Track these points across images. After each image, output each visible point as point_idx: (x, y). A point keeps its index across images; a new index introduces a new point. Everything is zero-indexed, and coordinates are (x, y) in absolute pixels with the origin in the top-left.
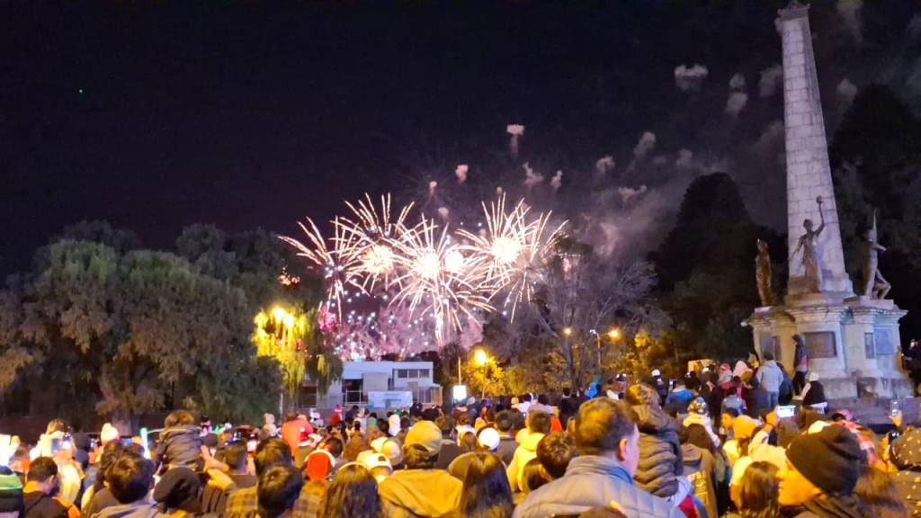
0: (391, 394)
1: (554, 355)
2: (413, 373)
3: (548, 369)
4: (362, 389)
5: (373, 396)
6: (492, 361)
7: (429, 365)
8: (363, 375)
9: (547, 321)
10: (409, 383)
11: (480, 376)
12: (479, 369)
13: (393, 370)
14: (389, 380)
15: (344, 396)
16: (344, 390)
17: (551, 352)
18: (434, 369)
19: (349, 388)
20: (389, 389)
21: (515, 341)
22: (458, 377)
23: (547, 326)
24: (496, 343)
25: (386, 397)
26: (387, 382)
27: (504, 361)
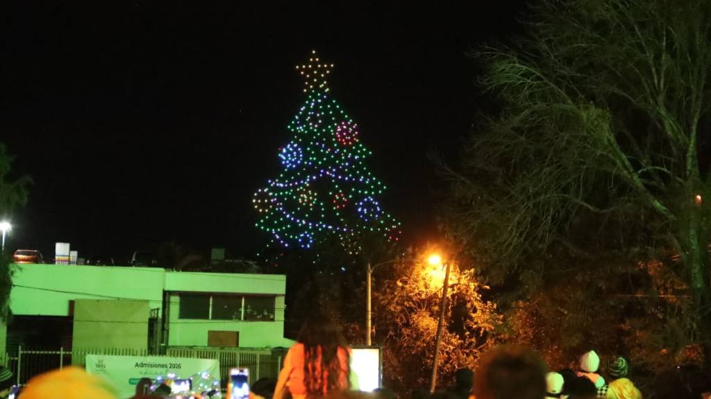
0: (158, 369)
1: (654, 267)
2: (226, 305)
3: (632, 310)
4: (69, 347)
5: (100, 365)
6: (464, 281)
7: (274, 284)
8: (72, 304)
9: (636, 165)
10: (215, 338)
11: (427, 322)
12: (428, 303)
13: (167, 294)
14: (152, 322)
15: (13, 365)
16: (11, 348)
17: (644, 256)
18: (289, 296)
19: (30, 345)
20: (151, 351)
21: (536, 221)
22: (365, 327)
23: (638, 182)
24: (475, 223)
25: (139, 374)
26: (145, 329)
27: (500, 281)
